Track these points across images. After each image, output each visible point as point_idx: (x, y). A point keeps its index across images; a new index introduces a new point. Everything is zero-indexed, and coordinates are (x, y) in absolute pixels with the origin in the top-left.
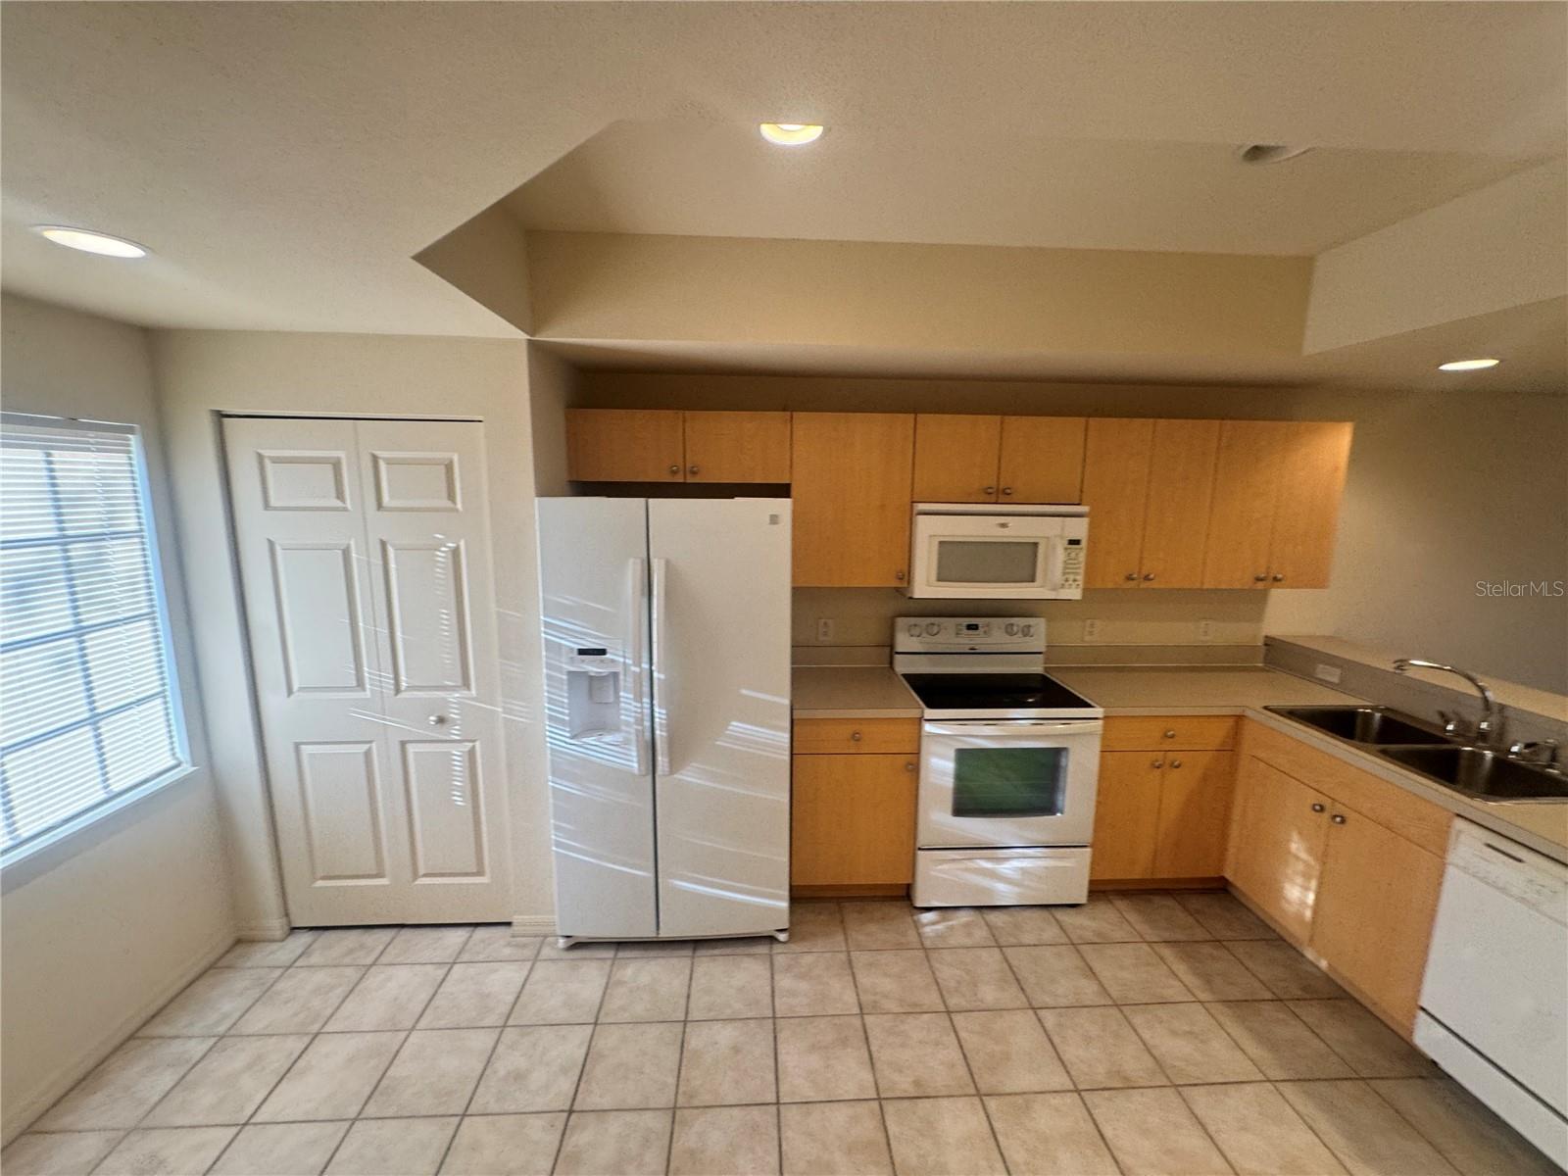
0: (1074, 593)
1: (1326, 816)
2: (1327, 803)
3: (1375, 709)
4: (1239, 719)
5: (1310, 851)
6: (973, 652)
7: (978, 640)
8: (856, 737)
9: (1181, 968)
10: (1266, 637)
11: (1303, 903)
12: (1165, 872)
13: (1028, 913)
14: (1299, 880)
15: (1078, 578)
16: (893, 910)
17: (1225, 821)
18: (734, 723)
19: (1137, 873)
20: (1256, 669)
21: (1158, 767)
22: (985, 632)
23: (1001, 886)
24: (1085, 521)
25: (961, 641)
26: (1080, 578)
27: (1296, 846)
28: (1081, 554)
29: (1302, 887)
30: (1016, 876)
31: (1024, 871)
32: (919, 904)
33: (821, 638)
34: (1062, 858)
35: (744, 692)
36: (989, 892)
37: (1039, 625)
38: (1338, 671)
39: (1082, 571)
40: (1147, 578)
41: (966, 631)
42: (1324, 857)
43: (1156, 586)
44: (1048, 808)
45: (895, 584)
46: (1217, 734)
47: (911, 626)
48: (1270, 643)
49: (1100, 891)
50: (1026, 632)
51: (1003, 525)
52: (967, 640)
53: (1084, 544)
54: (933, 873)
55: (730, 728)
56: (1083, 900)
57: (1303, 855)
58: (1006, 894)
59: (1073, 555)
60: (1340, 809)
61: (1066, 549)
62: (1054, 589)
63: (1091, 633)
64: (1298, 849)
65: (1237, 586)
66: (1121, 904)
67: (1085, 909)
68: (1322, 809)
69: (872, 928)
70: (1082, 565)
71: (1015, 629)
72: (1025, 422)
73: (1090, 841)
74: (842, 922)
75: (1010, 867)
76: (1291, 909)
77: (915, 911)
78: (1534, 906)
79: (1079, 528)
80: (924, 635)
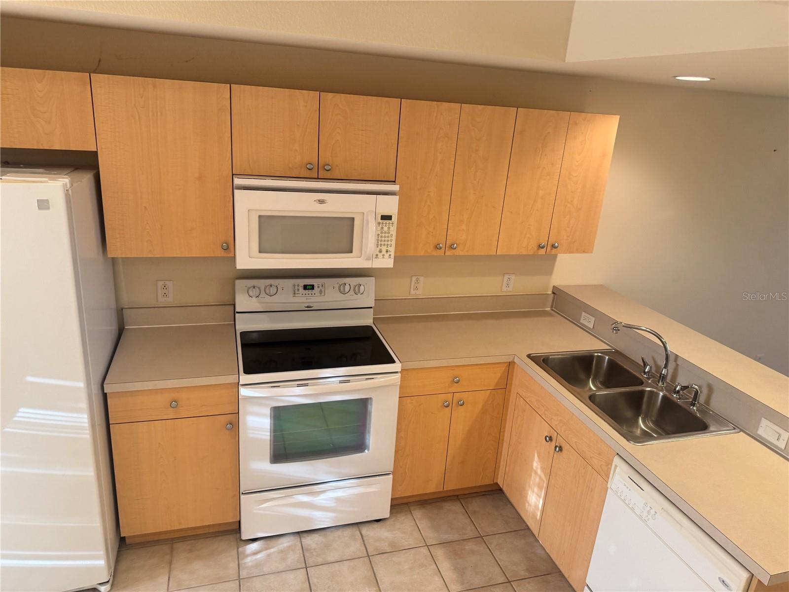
0: (387, 262)
1: (553, 444)
2: (554, 436)
3: (605, 352)
4: (511, 365)
5: (543, 469)
6: (309, 309)
7: (314, 299)
8: (174, 404)
9: (445, 566)
10: (554, 286)
11: (536, 506)
12: (452, 485)
13: (339, 532)
14: (536, 489)
15: (389, 249)
16: (221, 544)
17: (499, 442)
18: (22, 410)
19: (432, 487)
20: (543, 314)
21: (447, 407)
22: (321, 292)
23: (317, 514)
24: (396, 199)
25: (297, 299)
26: (392, 249)
27: (536, 465)
28: (392, 228)
29: (537, 495)
30: (332, 504)
31: (338, 500)
32: (244, 537)
33: (161, 299)
34: (369, 485)
35: (30, 379)
36: (309, 519)
37: (369, 283)
38: (593, 319)
39: (393, 243)
40: (451, 247)
41: (302, 290)
42: (550, 473)
43: (461, 253)
44: (359, 446)
45: (220, 253)
46: (494, 377)
47: (249, 288)
48: (557, 292)
49: (399, 505)
50: (357, 290)
51: (321, 202)
52: (303, 299)
53: (395, 219)
54: (255, 511)
55: (19, 414)
56: (386, 514)
57: (539, 472)
58: (323, 519)
59: (386, 229)
60: (560, 441)
61: (379, 223)
62: (368, 259)
63: (416, 288)
64: (537, 468)
65: (524, 252)
66: (418, 513)
67: (388, 523)
68: (551, 439)
69: (198, 565)
70: (394, 238)
71: (347, 288)
72: (341, 99)
73: (392, 469)
74: (171, 563)
75: (327, 497)
76: (530, 509)
77: (242, 543)
78: (645, 521)
79: (390, 205)
80: (263, 295)
